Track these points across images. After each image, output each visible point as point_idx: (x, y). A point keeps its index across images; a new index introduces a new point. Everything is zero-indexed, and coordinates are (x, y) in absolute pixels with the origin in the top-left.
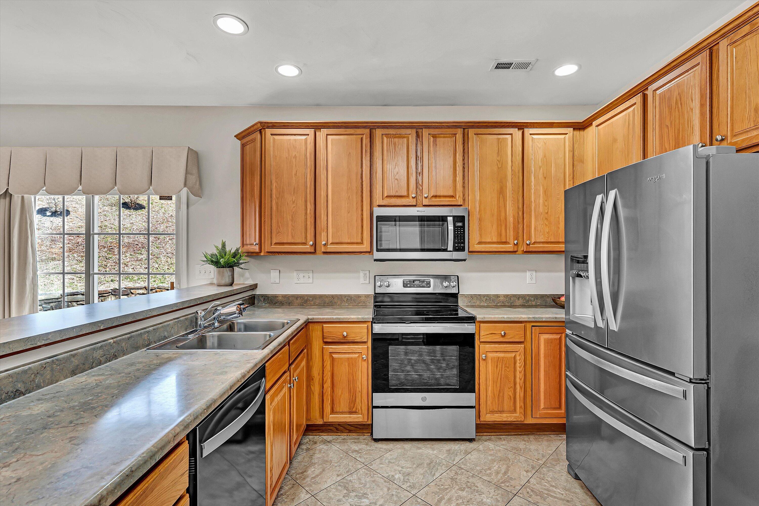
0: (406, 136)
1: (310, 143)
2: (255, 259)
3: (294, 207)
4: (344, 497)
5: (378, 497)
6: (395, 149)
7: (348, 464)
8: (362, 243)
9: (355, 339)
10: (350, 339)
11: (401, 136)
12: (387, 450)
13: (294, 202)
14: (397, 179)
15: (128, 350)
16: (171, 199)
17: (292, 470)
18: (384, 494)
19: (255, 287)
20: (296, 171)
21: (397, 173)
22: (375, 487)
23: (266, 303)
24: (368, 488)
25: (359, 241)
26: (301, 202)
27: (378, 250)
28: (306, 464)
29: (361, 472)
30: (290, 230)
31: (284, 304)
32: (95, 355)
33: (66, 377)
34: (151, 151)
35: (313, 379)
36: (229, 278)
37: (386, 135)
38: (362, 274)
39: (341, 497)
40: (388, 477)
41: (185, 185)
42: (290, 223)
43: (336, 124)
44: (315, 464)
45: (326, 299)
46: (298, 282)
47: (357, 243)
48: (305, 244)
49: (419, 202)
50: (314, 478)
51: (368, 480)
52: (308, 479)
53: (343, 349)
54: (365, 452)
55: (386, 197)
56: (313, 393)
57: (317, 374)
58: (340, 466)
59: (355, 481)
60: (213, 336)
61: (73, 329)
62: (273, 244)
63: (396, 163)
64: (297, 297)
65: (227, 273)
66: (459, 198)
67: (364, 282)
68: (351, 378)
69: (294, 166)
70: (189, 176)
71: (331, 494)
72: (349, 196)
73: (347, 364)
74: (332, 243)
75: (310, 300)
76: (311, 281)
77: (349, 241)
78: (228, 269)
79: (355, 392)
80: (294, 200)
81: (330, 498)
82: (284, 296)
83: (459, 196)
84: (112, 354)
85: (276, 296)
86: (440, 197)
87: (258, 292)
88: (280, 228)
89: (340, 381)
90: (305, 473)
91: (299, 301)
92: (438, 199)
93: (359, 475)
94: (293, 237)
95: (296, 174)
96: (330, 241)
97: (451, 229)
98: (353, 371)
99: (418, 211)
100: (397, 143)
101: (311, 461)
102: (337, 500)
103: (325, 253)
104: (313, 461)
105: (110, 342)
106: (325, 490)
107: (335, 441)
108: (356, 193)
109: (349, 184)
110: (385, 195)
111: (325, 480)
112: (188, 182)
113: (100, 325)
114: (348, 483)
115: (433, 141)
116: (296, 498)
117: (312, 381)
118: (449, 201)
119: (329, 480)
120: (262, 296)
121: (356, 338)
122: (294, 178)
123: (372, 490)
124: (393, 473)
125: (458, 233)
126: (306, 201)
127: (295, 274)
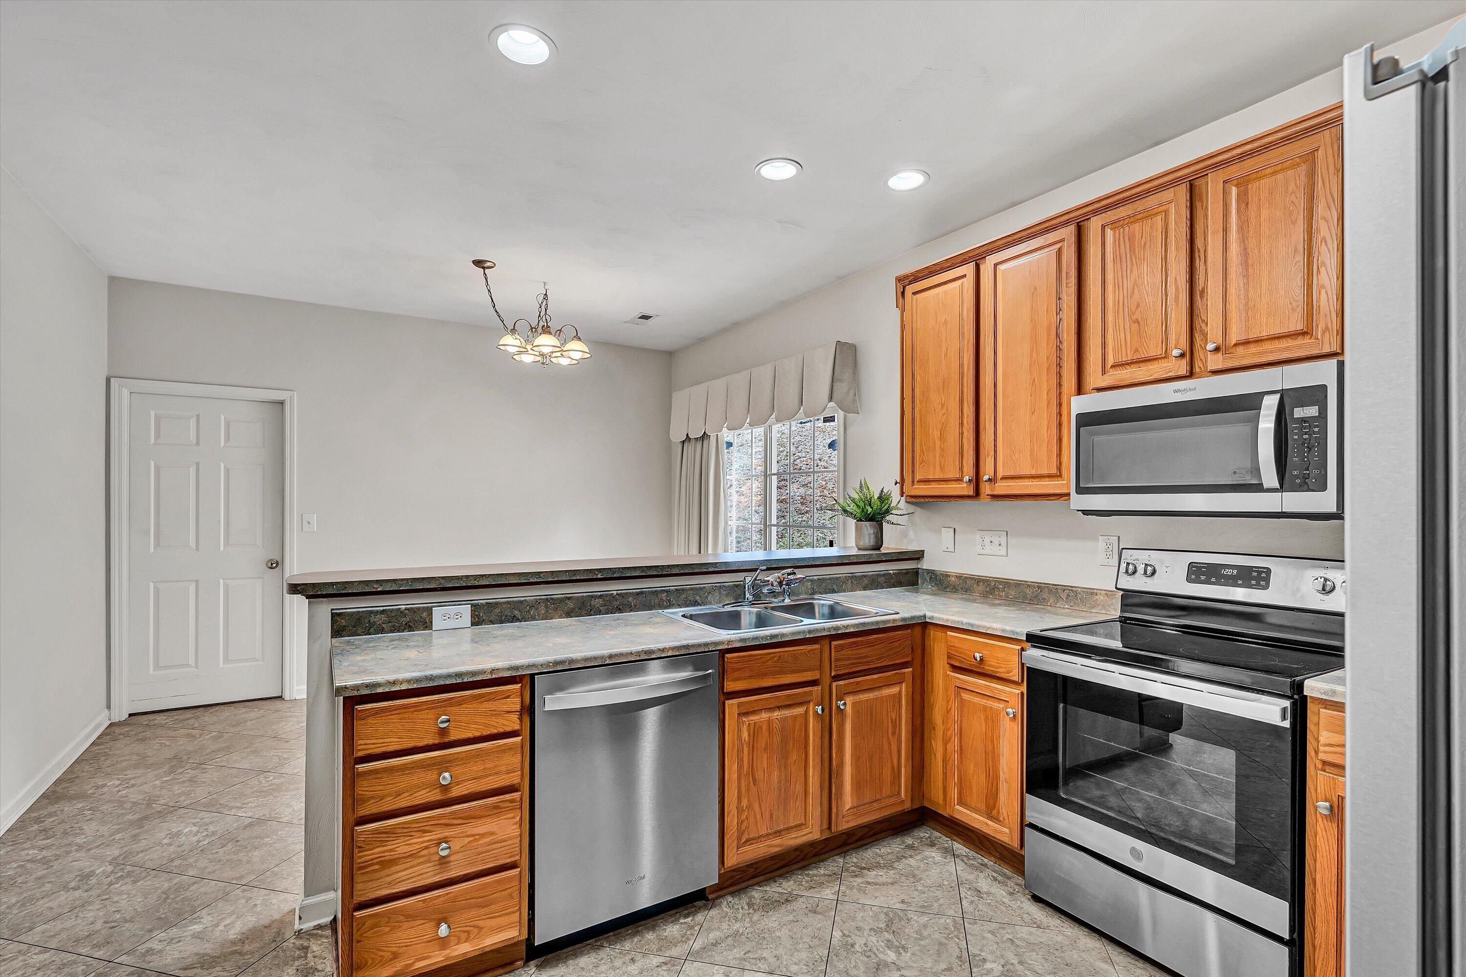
0: (1160, 209)
1: (968, 290)
2: (922, 510)
3: (943, 414)
4: (871, 929)
5: (915, 965)
6: (1132, 250)
7: (939, 899)
8: (1059, 475)
9: (998, 672)
10: (988, 669)
11: (1148, 215)
12: (1035, 923)
13: (943, 405)
14: (1137, 321)
15: (637, 607)
16: (834, 421)
17: (855, 857)
18: (931, 968)
19: (918, 556)
20: (947, 349)
21: (1138, 306)
22: (931, 952)
23: (933, 585)
24: (919, 945)
25: (1054, 471)
26: (954, 405)
27: (1080, 490)
28: (882, 862)
29: (942, 921)
30: (938, 455)
31: (958, 590)
32: (593, 603)
33: (561, 617)
34: (802, 358)
35: (934, 729)
36: (870, 538)
37: (1113, 223)
38: (1101, 544)
39: (867, 927)
40: (975, 956)
41: (831, 399)
42: (938, 443)
43: (1010, 239)
44: (894, 868)
45: (1027, 591)
46: (983, 552)
47: (1050, 476)
48: (960, 480)
49: (1201, 365)
50: (868, 883)
51: (937, 936)
52: (859, 880)
53: (978, 686)
54: (989, 901)
55: (1112, 367)
56: (935, 755)
57: (941, 721)
58: (924, 893)
59: (916, 925)
60: (750, 613)
61: (566, 573)
62: (915, 483)
63: (1135, 283)
64: (979, 580)
65: (867, 529)
66: (1327, 334)
67: (1106, 562)
68: (990, 747)
69: (944, 339)
70: (836, 385)
71: (860, 915)
72: (1034, 380)
73: (982, 717)
74: (1004, 478)
75: (998, 588)
76: (1003, 551)
77: (1033, 472)
78: (868, 523)
79: (997, 777)
80: (943, 401)
81: (854, 919)
82: (959, 577)
83: (1327, 328)
84: (615, 606)
85: (947, 575)
86: (1258, 341)
87: (925, 565)
88: (924, 454)
89: (972, 746)
90: (866, 871)
91: (981, 587)
92: (1253, 349)
93: (931, 921)
94: (942, 469)
95: (946, 355)
96: (1000, 474)
97: (1268, 429)
98: (992, 735)
99: (1176, 391)
100: (1137, 233)
101: (893, 862)
102: (858, 926)
103: (995, 497)
104: (896, 865)
105: (613, 594)
106: (860, 906)
107: (965, 859)
108: (1048, 369)
109: (1035, 355)
110: (1110, 361)
111: (877, 894)
112: (835, 394)
113: (597, 573)
114: (900, 919)
115: (1238, 195)
116: (816, 890)
117: (933, 732)
118: (1287, 349)
119: (882, 899)
120: (929, 572)
121: (999, 670)
122: (944, 362)
123: (921, 951)
124: (989, 957)
125: (1300, 436)
126: (961, 402)
127: (978, 536)
